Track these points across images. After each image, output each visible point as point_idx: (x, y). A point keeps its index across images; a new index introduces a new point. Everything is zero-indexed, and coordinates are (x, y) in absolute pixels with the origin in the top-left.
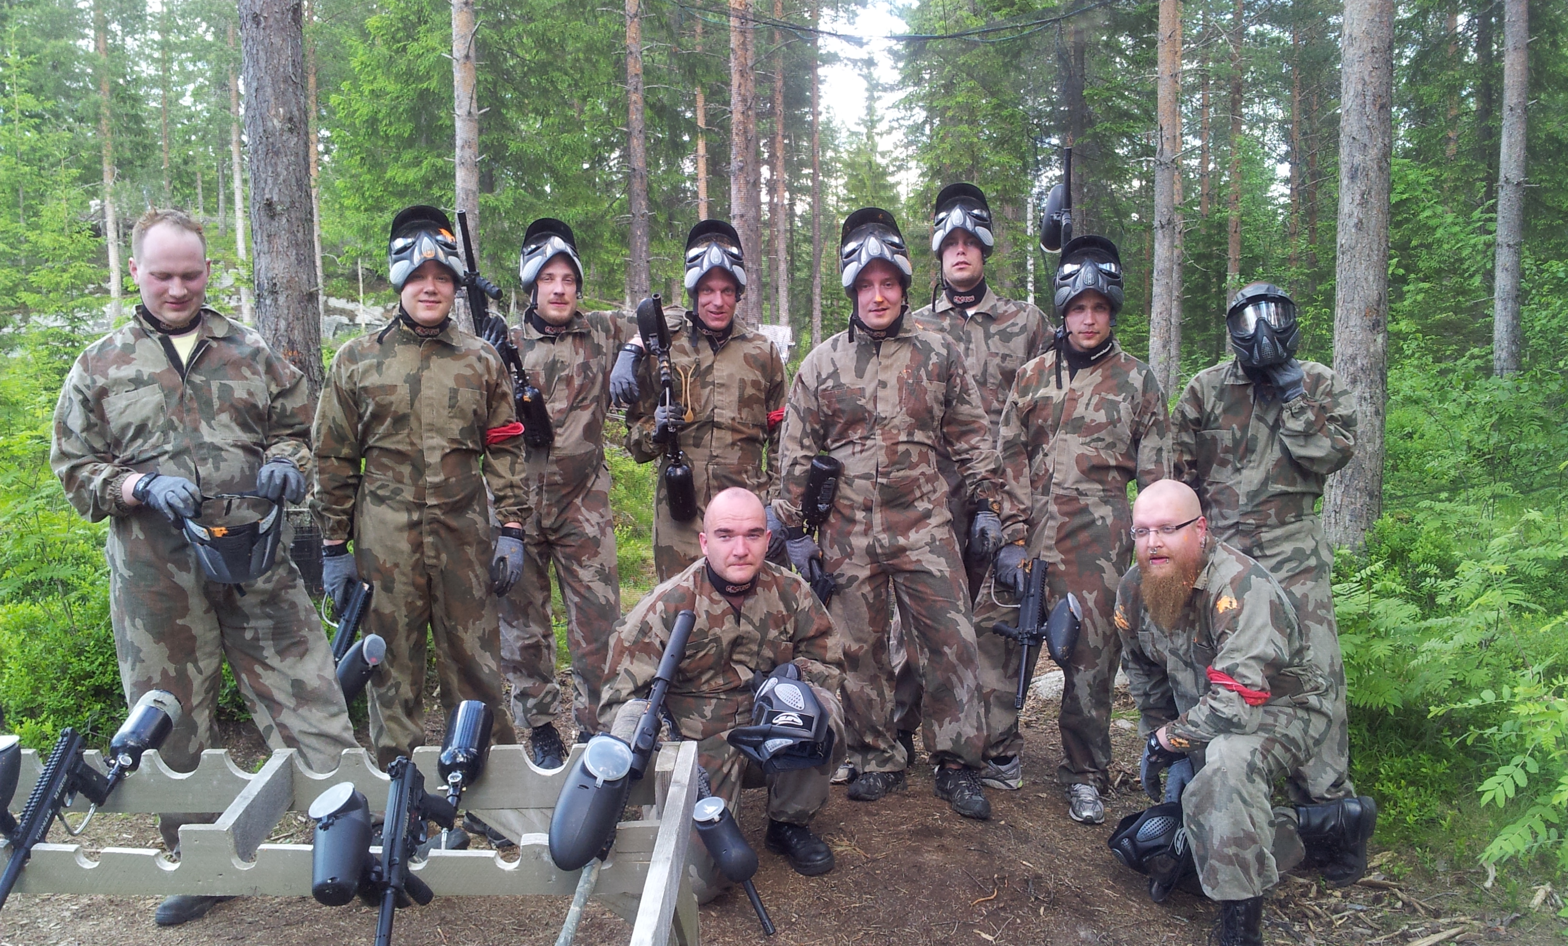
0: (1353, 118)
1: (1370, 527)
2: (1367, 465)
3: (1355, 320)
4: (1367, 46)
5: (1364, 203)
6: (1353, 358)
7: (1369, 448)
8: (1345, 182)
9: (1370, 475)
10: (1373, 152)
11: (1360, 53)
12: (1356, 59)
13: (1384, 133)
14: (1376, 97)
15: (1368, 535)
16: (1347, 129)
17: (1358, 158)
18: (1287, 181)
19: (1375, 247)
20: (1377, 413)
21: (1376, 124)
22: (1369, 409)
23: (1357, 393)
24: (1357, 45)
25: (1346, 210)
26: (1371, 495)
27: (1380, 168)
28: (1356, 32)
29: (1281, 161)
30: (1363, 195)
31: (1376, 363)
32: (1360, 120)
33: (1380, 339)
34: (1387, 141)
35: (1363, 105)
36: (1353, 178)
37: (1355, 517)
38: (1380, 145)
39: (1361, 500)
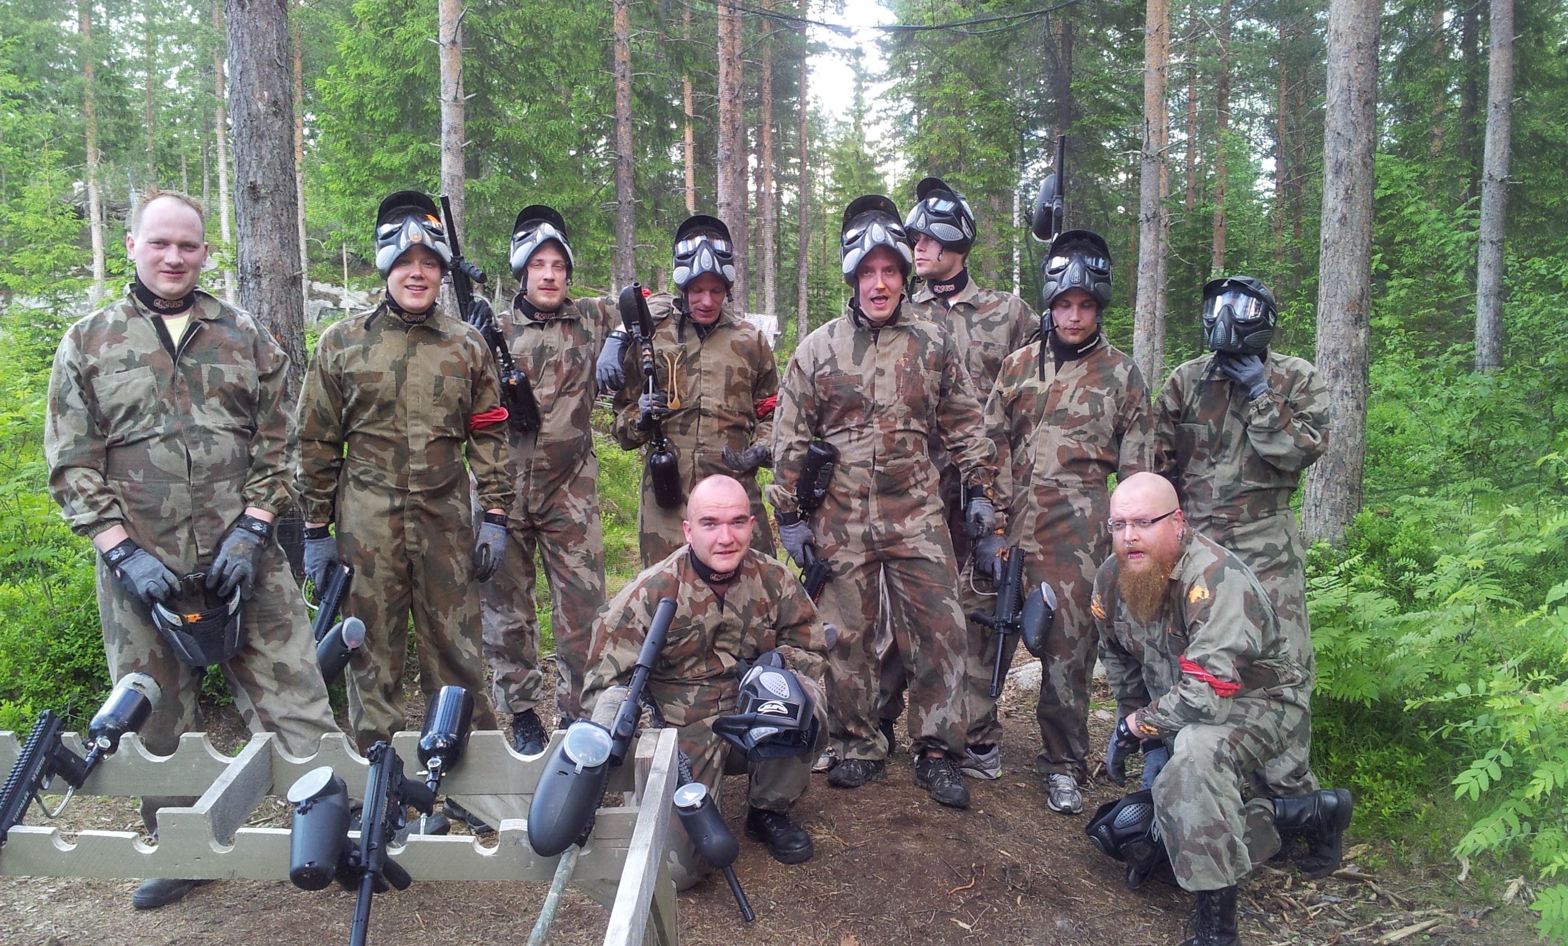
0: (1338, 114)
1: (1350, 521)
2: (1347, 459)
3: (1338, 315)
4: (1352, 42)
5: (1348, 198)
6: (1335, 353)
7: (1350, 442)
8: (1330, 177)
9: (1350, 469)
10: (1358, 148)
11: (1346, 48)
12: (1342, 54)
13: (1369, 128)
14: (1361, 93)
15: (1347, 529)
16: (1332, 125)
17: (1343, 153)
18: (1272, 176)
19: (1358, 241)
20: (1358, 407)
21: (1361, 120)
22: (1351, 404)
23: (1338, 388)
24: (1342, 41)
25: (1330, 205)
26: (1351, 490)
27: (1364, 164)
28: (1342, 28)
29: (1266, 156)
30: (1347, 191)
31: (1359, 358)
32: (1345, 115)
33: (1362, 334)
34: (1371, 137)
35: (1349, 101)
36: (1337, 173)
37: (1335, 510)
38: (1364, 141)
39: (1341, 494)
